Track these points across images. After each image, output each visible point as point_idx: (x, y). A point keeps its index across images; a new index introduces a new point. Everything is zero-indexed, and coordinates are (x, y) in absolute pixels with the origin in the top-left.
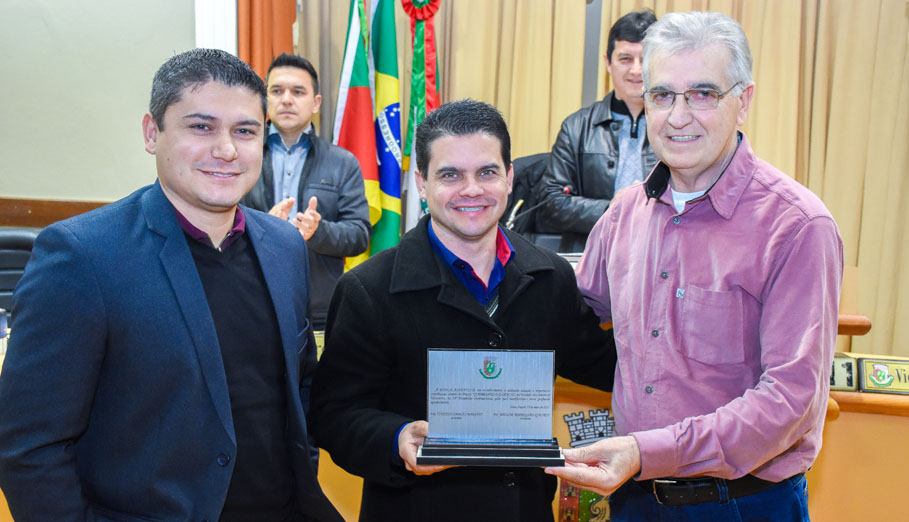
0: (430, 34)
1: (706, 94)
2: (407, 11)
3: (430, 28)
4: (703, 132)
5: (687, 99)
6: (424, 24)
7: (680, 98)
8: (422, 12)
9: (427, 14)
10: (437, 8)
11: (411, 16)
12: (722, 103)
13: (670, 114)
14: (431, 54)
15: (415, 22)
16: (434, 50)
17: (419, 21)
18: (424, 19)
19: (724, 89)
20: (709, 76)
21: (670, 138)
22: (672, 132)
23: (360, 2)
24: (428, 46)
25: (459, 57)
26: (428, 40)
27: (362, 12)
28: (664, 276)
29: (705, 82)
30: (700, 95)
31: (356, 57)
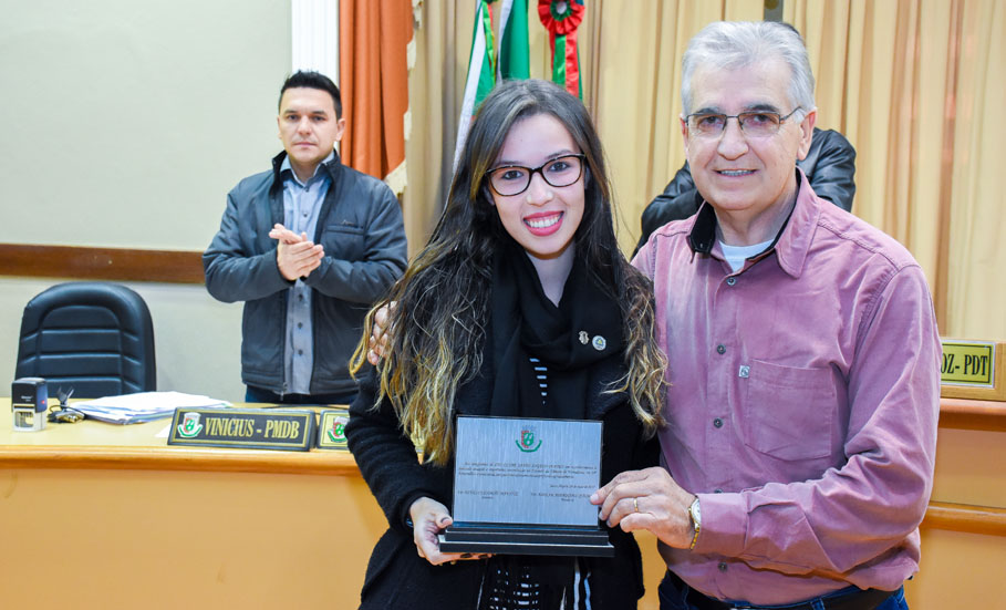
0: (571, 51)
1: (762, 117)
2: (545, 24)
3: (571, 42)
4: (760, 166)
5: (741, 124)
6: (564, 39)
7: (733, 123)
8: (563, 26)
9: (568, 27)
10: (580, 20)
11: (550, 29)
12: (783, 130)
13: (720, 143)
14: (574, 74)
15: (554, 35)
16: (576, 69)
17: (560, 36)
18: (566, 33)
19: (784, 113)
20: (768, 97)
21: (719, 172)
22: (722, 164)
23: (485, 16)
24: (570, 65)
25: (609, 77)
26: (571, 58)
27: (488, 28)
28: (721, 351)
29: (762, 103)
30: (756, 119)
31: (480, 81)
